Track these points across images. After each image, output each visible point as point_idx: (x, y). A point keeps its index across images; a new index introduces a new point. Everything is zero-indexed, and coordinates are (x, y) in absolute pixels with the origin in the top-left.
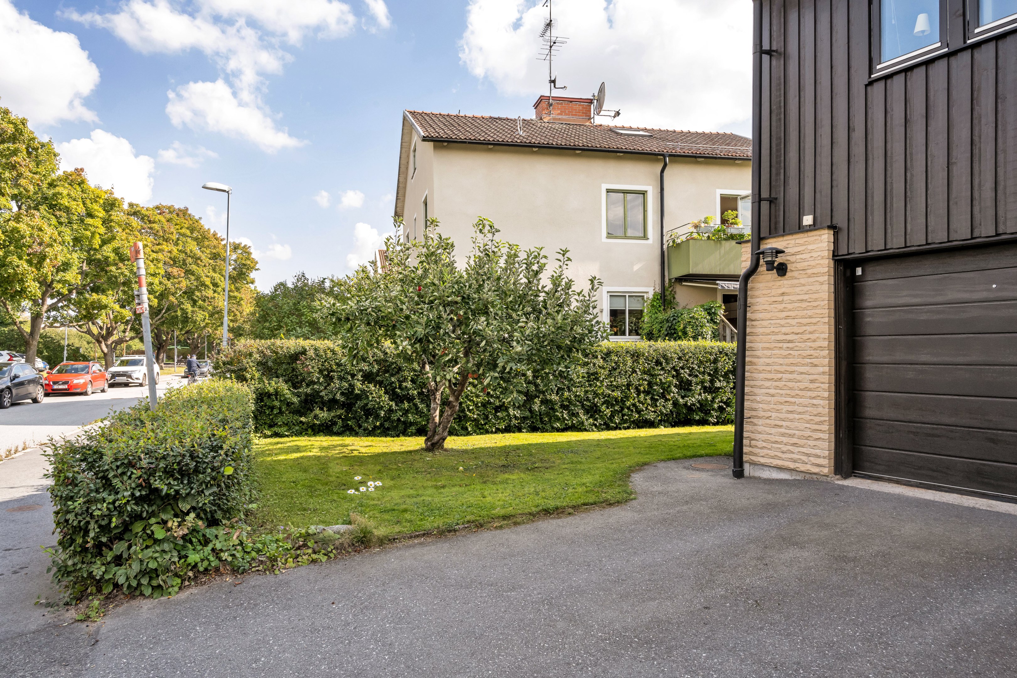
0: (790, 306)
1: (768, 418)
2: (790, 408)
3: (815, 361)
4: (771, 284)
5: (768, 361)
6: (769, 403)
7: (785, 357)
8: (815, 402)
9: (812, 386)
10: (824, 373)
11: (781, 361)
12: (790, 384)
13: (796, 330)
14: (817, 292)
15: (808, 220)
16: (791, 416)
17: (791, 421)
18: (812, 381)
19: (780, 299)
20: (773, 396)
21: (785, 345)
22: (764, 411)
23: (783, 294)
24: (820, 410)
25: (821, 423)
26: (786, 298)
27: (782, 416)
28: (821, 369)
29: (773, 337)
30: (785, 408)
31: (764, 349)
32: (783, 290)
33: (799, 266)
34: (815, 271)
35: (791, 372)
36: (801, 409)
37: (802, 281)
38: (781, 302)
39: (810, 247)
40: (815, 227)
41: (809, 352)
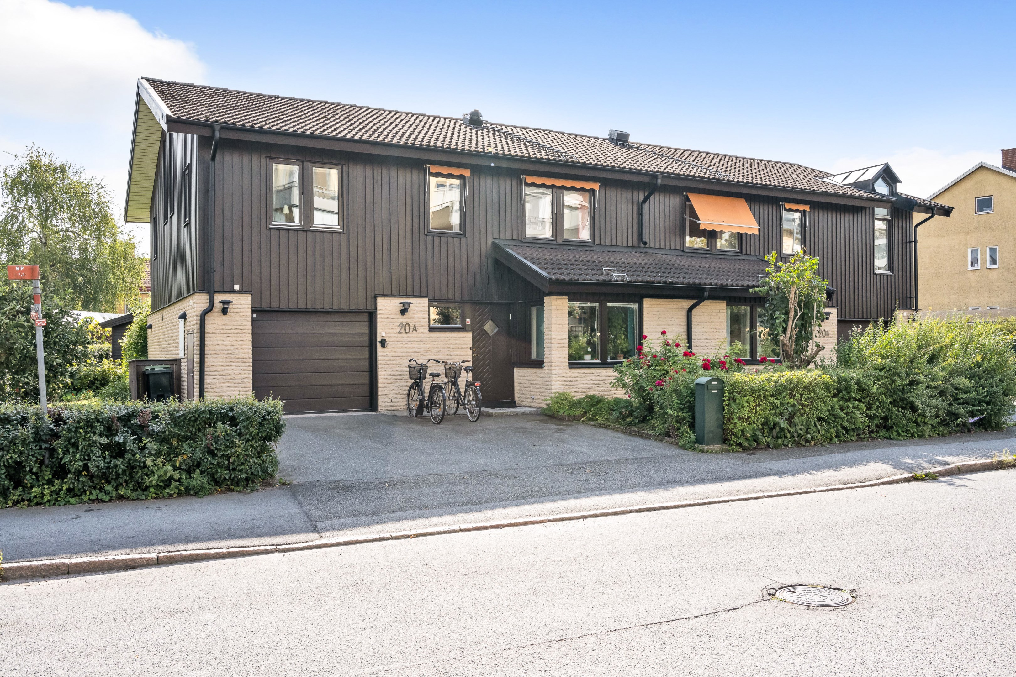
0: (229, 331)
1: (215, 392)
2: (230, 385)
3: (244, 360)
4: (217, 318)
5: (215, 360)
6: (215, 384)
7: (226, 358)
8: (245, 380)
9: (243, 372)
10: (249, 366)
11: (224, 360)
12: (229, 372)
13: (234, 344)
14: (246, 325)
15: (237, 287)
16: (230, 389)
17: (230, 392)
18: (243, 370)
19: (224, 327)
20: (217, 379)
21: (226, 352)
22: (212, 388)
23: (225, 325)
24: (248, 384)
25: (248, 391)
26: (227, 327)
27: (225, 390)
28: (248, 364)
29: (218, 348)
30: (225, 385)
31: (211, 354)
32: (225, 322)
33: (235, 310)
34: (245, 314)
35: (231, 366)
36: (236, 385)
37: (237, 319)
38: (223, 329)
39: (242, 302)
40: (242, 291)
41: (241, 356)
